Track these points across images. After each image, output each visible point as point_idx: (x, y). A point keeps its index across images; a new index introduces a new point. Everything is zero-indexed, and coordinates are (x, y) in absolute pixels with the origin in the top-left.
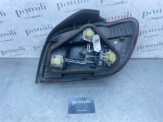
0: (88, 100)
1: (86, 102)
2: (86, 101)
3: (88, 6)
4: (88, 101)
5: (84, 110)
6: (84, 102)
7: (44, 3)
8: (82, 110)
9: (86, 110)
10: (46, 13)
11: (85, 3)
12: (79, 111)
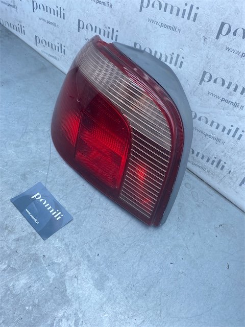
0: (60, 213)
1: (53, 214)
2: (55, 212)
3: (191, 29)
4: (57, 216)
5: (36, 220)
6: (51, 209)
8: (32, 217)
9: (38, 223)
11: (188, 21)
12: (28, 212)
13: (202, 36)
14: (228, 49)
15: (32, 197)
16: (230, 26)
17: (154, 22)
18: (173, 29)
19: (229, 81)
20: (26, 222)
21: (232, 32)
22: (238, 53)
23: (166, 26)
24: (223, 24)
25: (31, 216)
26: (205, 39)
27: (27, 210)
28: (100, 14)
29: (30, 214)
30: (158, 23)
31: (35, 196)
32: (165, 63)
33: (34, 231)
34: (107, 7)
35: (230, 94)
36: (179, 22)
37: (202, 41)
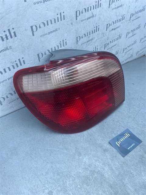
2: (126, 136)
3: (64, 24)
4: (127, 135)
5: (133, 145)
7: (13, 29)
9: (134, 144)
10: (16, 42)
11: (61, 22)
12: (129, 148)
13: (70, 23)
14: (82, 21)
15: (119, 146)
16: (79, 11)
17: (44, 35)
18: (56, 30)
19: (87, 33)
20: (135, 149)
21: (81, 12)
22: (86, 19)
23: (51, 32)
24: (76, 12)
25: (131, 147)
26: (72, 23)
27: (128, 149)
28: (3, 59)
29: (130, 147)
30: (47, 34)
31: (118, 145)
32: (59, 49)
33: (139, 146)
34: (7, 51)
35: (89, 37)
36: (57, 25)
37: (71, 25)
